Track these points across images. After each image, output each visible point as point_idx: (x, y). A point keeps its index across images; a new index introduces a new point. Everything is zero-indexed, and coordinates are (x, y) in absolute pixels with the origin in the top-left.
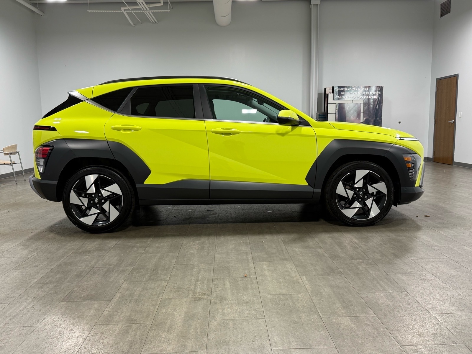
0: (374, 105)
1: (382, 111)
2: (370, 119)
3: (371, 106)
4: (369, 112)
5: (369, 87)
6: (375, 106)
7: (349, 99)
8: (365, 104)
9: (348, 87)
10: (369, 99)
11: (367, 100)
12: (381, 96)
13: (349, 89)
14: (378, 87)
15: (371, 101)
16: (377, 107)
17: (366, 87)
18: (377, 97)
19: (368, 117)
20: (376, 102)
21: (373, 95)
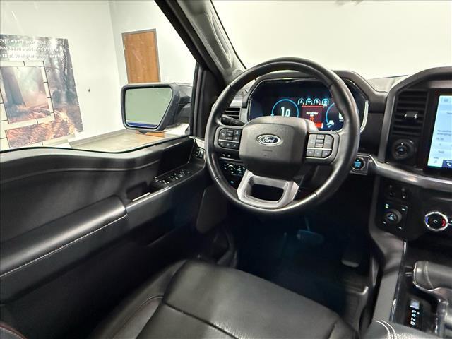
0: (60, 69)
1: (73, 77)
2: (60, 91)
3: (57, 71)
4: (56, 79)
5: (47, 38)
6: (63, 70)
7: (17, 59)
8: (46, 69)
9: (11, 37)
10: (51, 60)
11: (49, 62)
12: (67, 53)
13: (12, 41)
14: (59, 40)
15: (56, 63)
16: (66, 73)
17: (42, 39)
18: (62, 56)
19: (56, 89)
20: (63, 65)
21: (57, 52)
